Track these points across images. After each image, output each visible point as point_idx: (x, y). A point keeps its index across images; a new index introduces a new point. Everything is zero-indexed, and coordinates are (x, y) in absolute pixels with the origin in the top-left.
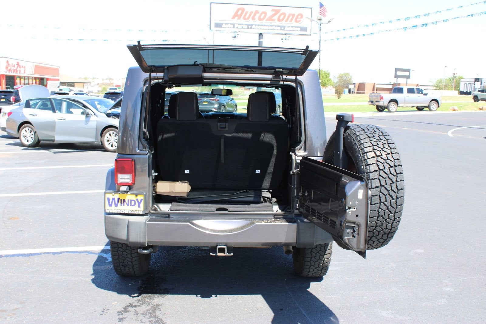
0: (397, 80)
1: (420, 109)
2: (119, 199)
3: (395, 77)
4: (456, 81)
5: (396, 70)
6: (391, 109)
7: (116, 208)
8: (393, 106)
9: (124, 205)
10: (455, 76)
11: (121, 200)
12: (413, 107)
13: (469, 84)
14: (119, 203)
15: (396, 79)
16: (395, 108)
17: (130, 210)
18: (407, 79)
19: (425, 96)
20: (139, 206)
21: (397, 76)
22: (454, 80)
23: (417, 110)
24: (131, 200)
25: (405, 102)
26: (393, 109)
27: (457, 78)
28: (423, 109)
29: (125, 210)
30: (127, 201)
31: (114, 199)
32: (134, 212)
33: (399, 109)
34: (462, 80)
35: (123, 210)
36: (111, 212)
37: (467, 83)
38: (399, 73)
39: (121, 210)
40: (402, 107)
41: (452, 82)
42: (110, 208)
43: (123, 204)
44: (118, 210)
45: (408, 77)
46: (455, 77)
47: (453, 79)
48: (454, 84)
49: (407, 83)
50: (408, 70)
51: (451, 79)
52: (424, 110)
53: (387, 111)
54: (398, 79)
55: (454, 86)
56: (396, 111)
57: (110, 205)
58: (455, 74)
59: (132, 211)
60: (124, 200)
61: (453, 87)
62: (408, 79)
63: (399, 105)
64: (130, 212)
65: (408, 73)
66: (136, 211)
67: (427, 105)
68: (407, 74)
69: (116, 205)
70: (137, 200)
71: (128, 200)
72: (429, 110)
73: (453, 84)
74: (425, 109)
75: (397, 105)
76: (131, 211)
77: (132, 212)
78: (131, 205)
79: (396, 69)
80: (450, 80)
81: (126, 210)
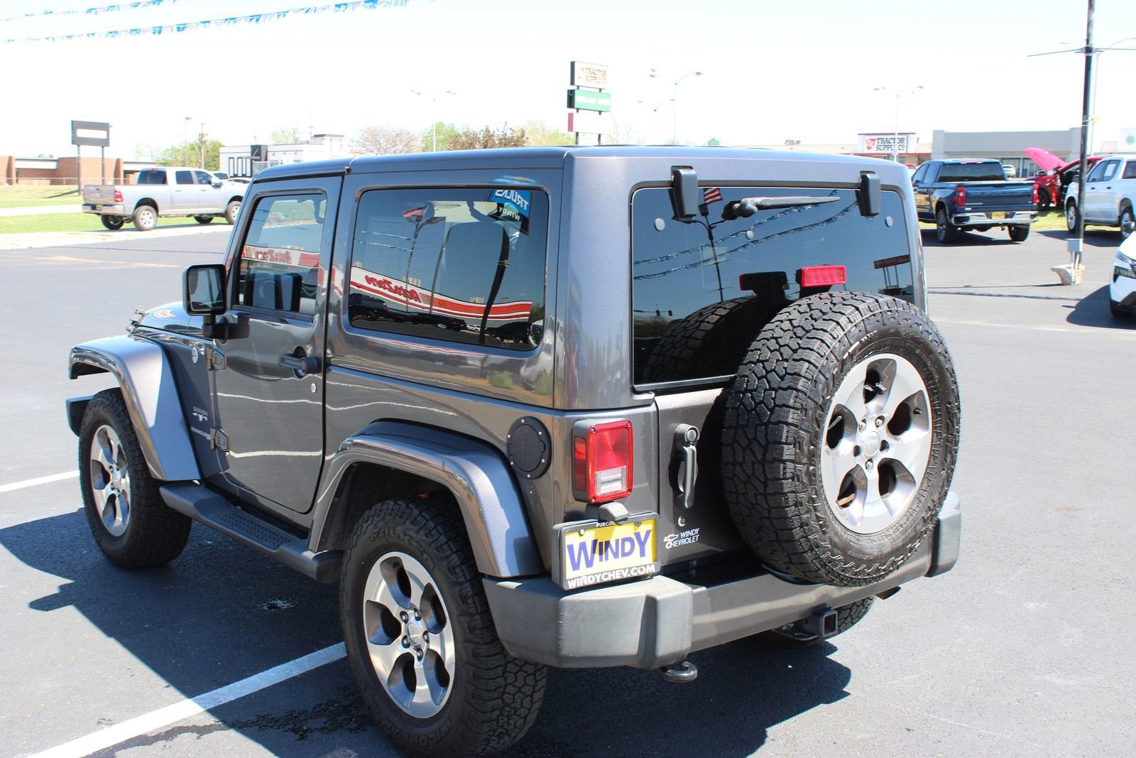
0: (79, 150)
1: (203, 220)
2: (595, 542)
3: (73, 143)
4: (208, 152)
5: (75, 125)
6: (142, 223)
7: (591, 571)
8: (146, 216)
9: (607, 559)
10: (203, 139)
11: (601, 544)
12: (189, 216)
13: (238, 158)
14: (597, 555)
15: (76, 146)
16: (153, 219)
17: (625, 569)
18: (103, 147)
19: (217, 191)
20: (642, 554)
21: (77, 141)
22: (202, 150)
23: (197, 223)
24: (624, 540)
25: (173, 203)
26: (147, 223)
27: (207, 144)
28: (211, 219)
29: (611, 571)
30: (613, 544)
31: (583, 546)
32: (635, 571)
33: (162, 222)
34: (221, 150)
35: (607, 574)
36: (580, 584)
37: (236, 156)
38: (82, 133)
39: (602, 573)
40: (167, 216)
41: (199, 153)
42: (576, 573)
43: (604, 555)
44: (596, 575)
45: (104, 143)
46: (203, 142)
47: (200, 148)
48: (203, 158)
49: (103, 158)
50: (105, 127)
51: (196, 147)
52: (212, 222)
53: (134, 227)
54: (81, 147)
55: (203, 162)
56: (155, 228)
57: (576, 566)
58: (202, 134)
59: (630, 569)
60: (608, 543)
61: (201, 164)
62: (106, 148)
63: (159, 213)
64: (625, 575)
65: (105, 132)
66: (638, 567)
67: (222, 210)
68: (101, 134)
69: (589, 564)
70: (638, 535)
71: (617, 541)
72: (227, 222)
73: (201, 159)
74: (215, 220)
75: (155, 213)
76: (627, 570)
77: (629, 572)
78: (624, 555)
79: (73, 122)
80: (194, 149)
81: (614, 572)
